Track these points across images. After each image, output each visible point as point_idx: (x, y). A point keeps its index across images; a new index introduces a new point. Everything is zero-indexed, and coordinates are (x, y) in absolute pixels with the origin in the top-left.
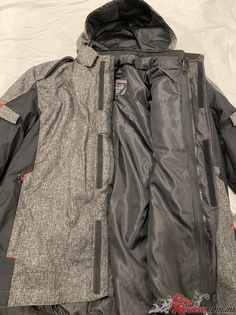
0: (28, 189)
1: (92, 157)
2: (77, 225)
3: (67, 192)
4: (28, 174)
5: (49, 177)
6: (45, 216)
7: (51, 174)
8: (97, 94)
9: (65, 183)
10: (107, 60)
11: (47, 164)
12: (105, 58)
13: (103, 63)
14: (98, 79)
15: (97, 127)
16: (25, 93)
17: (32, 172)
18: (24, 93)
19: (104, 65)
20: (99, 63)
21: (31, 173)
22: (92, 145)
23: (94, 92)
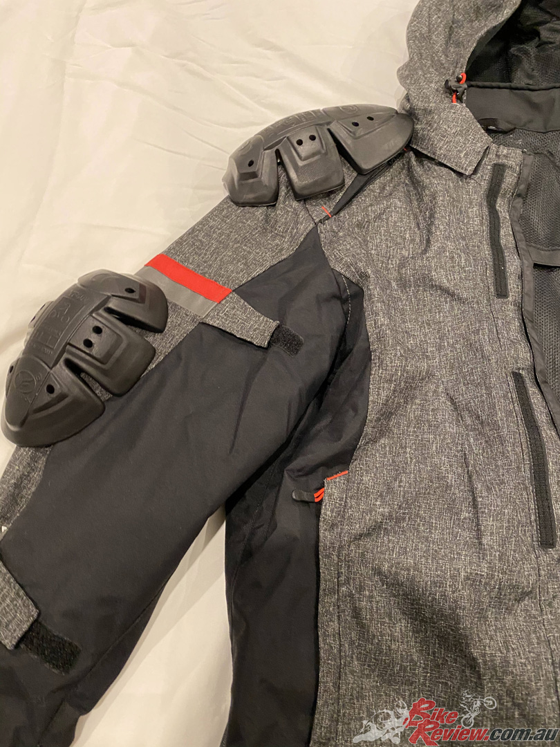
0: (337, 528)
2: (512, 673)
3: (466, 555)
4: (335, 476)
5: (400, 486)
6: (401, 629)
7: (403, 479)
9: (457, 523)
10: (511, 163)
11: (388, 449)
12: (506, 156)
13: (499, 170)
14: (485, 211)
16: (285, 257)
17: (347, 472)
18: (283, 257)
19: (502, 175)
20: (489, 167)
21: (343, 473)
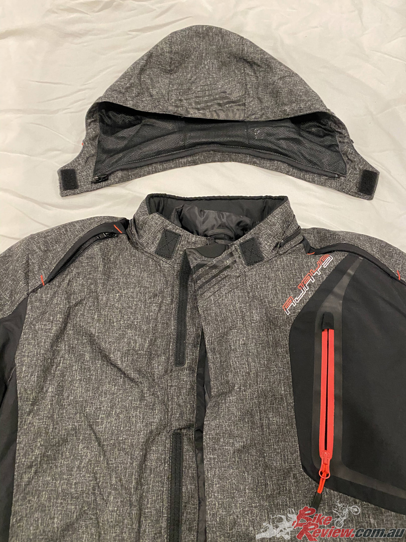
1: (155, 501)
8: (173, 328)
15: (171, 415)
22: (157, 467)
23: (167, 324)
